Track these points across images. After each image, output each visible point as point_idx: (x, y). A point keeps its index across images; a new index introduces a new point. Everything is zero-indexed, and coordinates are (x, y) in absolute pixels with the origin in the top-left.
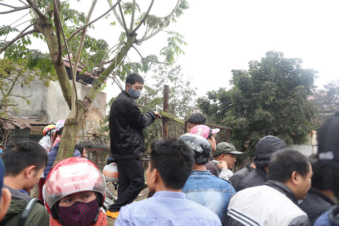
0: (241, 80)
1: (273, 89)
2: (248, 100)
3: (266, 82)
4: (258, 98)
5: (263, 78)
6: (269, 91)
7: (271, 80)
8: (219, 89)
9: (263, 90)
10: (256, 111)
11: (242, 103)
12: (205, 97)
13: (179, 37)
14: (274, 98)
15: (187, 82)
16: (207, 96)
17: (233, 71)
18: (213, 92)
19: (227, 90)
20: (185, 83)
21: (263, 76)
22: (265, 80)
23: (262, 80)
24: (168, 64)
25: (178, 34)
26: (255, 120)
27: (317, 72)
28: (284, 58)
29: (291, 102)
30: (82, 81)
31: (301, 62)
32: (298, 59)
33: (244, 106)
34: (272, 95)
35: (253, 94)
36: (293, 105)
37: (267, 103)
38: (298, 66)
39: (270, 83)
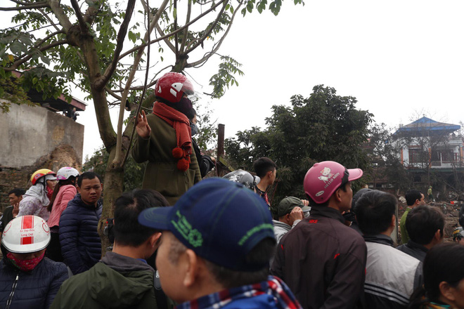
0: (285, 119)
1: (324, 133)
2: (292, 145)
3: (316, 124)
4: (305, 143)
5: (312, 119)
6: (320, 135)
7: (321, 121)
8: (252, 129)
9: (311, 134)
10: (302, 160)
11: (284, 148)
12: (234, 138)
13: (233, 63)
14: (325, 144)
15: (204, 116)
16: (237, 138)
17: (274, 107)
18: (245, 132)
19: (261, 130)
20: (202, 118)
21: (311, 116)
22: (315, 121)
23: (311, 120)
24: (215, 97)
25: (232, 60)
26: (301, 170)
27: (372, 115)
28: (337, 95)
29: (344, 150)
30: (48, 106)
31: (355, 102)
32: (352, 98)
33: (288, 152)
34: (323, 140)
35: (299, 138)
36: (346, 153)
37: (316, 150)
38: (351, 106)
39: (321, 125)
